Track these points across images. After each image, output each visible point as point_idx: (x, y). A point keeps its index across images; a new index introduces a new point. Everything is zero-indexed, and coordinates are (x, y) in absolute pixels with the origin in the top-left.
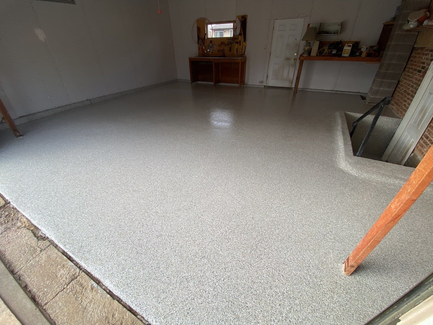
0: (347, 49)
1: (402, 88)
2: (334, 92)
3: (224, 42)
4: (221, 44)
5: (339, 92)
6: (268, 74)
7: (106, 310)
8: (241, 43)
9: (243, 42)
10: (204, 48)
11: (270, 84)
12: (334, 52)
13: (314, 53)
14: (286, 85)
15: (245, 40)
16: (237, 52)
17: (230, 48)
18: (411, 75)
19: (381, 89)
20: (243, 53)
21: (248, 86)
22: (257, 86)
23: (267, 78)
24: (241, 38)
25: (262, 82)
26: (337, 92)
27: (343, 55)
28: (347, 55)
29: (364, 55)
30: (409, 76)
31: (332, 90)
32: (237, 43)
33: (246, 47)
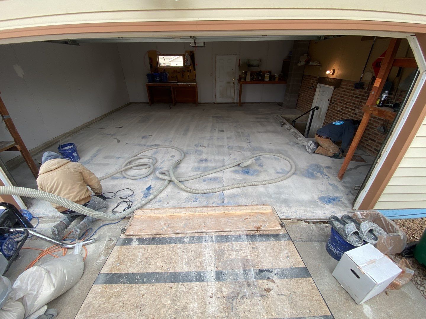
0: (267, 76)
1: (302, 98)
3: (176, 71)
4: (174, 72)
8: (192, 71)
11: (219, 101)
12: (260, 78)
13: (248, 79)
14: (230, 101)
15: (195, 69)
16: (189, 78)
17: (183, 75)
18: (306, 90)
19: (291, 99)
20: (194, 79)
23: (215, 97)
24: (191, 68)
25: (212, 100)
27: (266, 80)
28: (268, 80)
29: (277, 80)
30: (305, 91)
32: (188, 71)
33: (196, 74)
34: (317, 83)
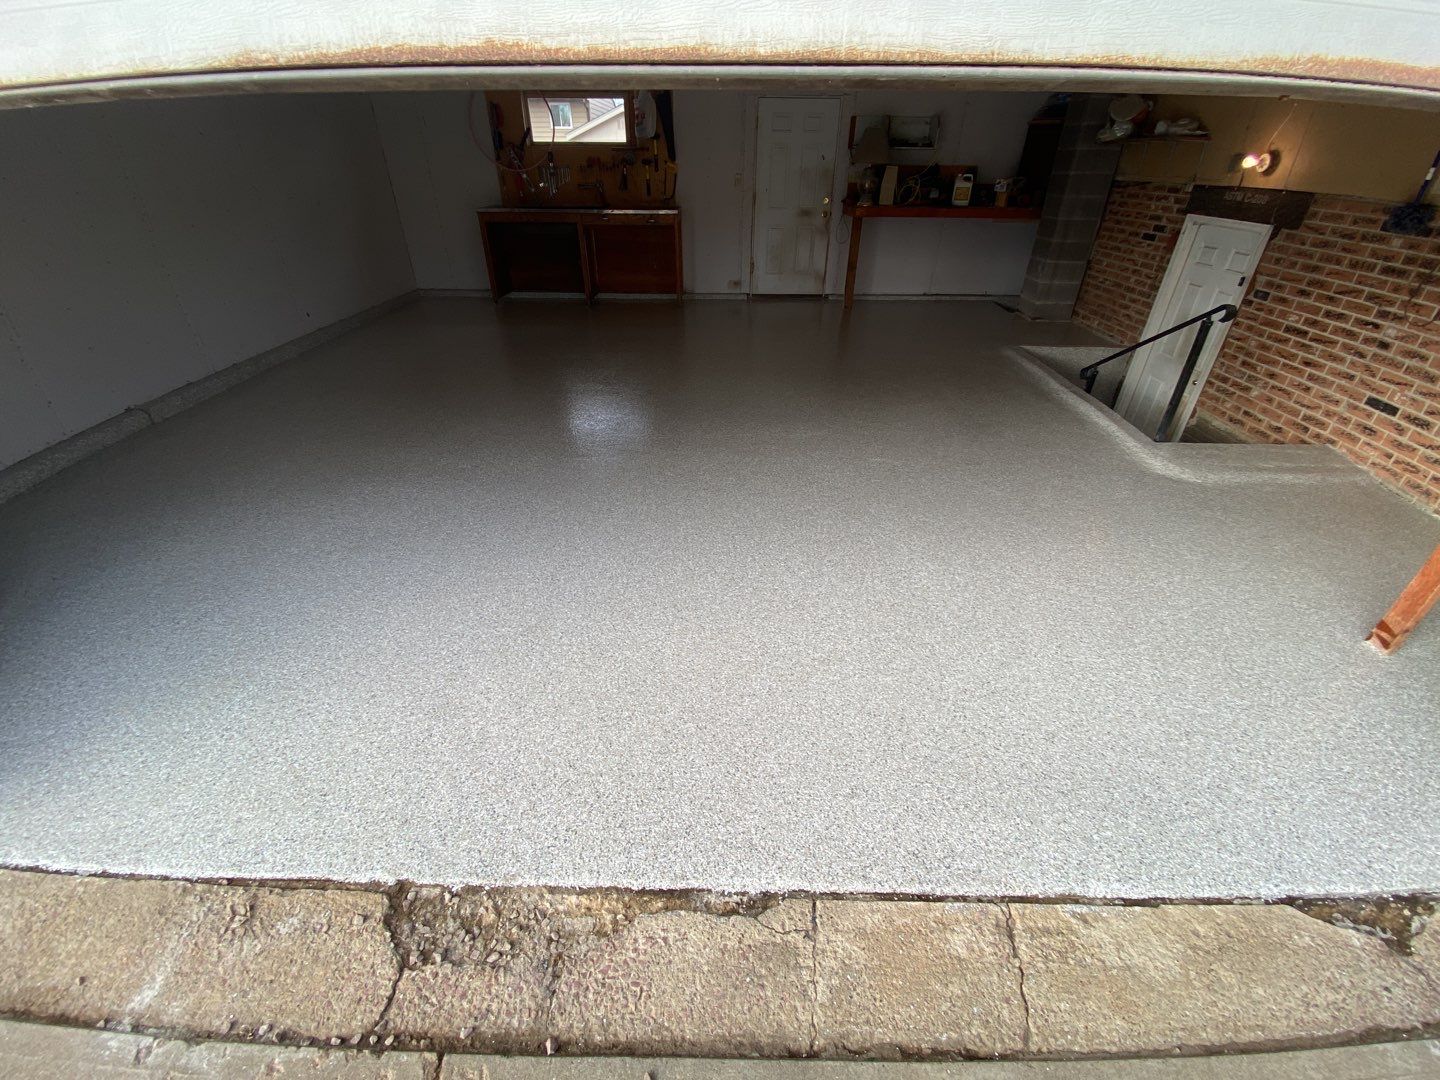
0: (963, 186)
1: (1102, 277)
2: (934, 298)
3: (599, 159)
4: (588, 166)
5: (943, 298)
6: (752, 258)
7: (1173, 938)
8: (661, 163)
9: (666, 162)
10: (525, 176)
11: (762, 290)
12: (934, 194)
13: (887, 196)
14: (810, 288)
15: (672, 156)
16: (649, 192)
17: (625, 179)
18: (1123, 246)
19: (1056, 282)
20: (669, 193)
21: (696, 297)
22: (725, 297)
23: (752, 272)
24: (658, 149)
25: (737, 284)
26: (939, 298)
27: (957, 202)
28: (965, 203)
29: (1001, 202)
31: (924, 295)
32: (646, 162)
33: (676, 176)
34: (1185, 212)
